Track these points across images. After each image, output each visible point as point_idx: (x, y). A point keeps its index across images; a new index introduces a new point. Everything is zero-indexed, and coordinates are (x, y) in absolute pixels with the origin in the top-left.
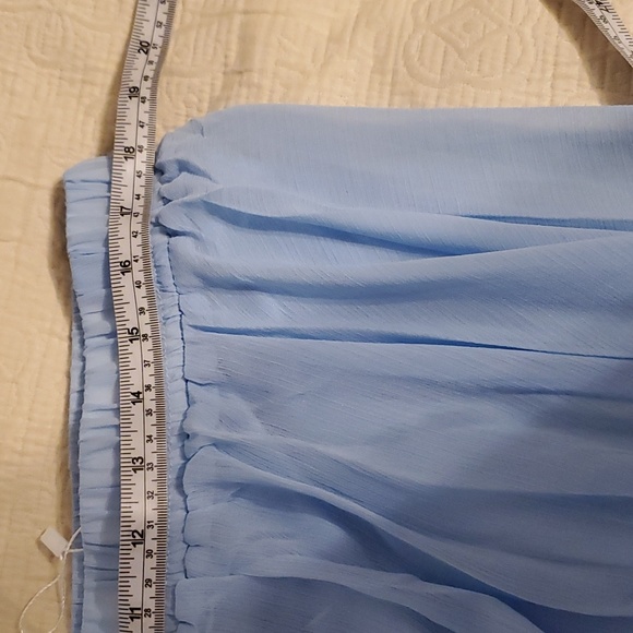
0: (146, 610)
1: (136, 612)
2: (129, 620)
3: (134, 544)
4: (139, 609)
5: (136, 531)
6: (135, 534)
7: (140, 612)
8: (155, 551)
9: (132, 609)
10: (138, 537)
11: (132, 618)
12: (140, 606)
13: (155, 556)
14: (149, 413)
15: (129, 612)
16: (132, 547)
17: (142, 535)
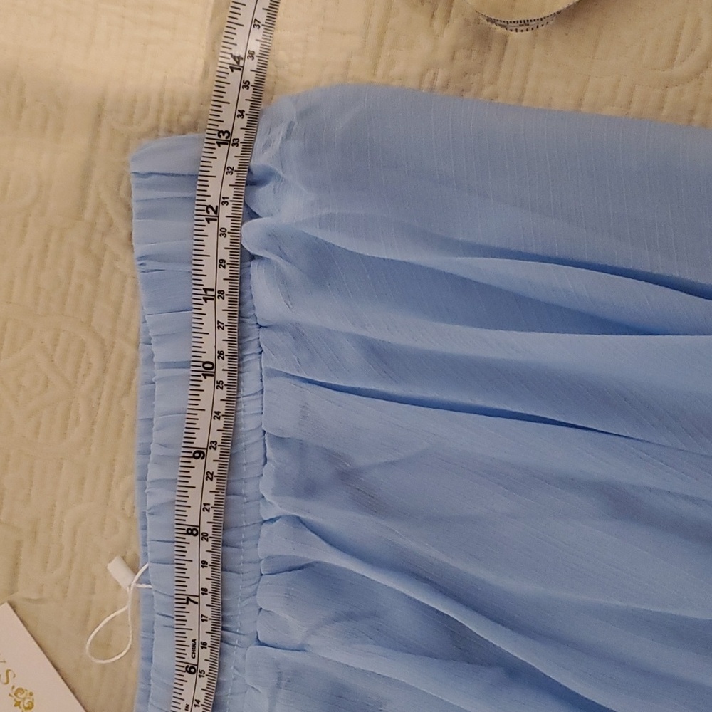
0: (219, 292)
1: (209, 293)
2: (203, 302)
3: (208, 220)
4: (212, 290)
5: (210, 207)
6: (210, 210)
7: (213, 293)
8: (229, 230)
9: (206, 290)
10: (212, 213)
11: (206, 300)
12: (214, 288)
13: (228, 235)
14: (246, 85)
15: (203, 292)
16: (205, 223)
17: (216, 211)
